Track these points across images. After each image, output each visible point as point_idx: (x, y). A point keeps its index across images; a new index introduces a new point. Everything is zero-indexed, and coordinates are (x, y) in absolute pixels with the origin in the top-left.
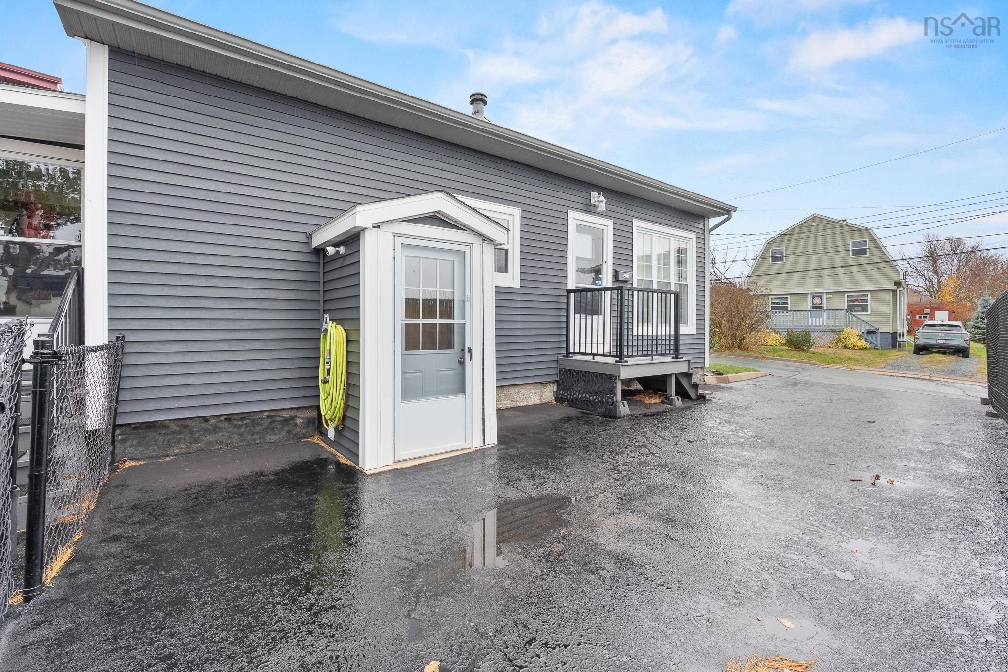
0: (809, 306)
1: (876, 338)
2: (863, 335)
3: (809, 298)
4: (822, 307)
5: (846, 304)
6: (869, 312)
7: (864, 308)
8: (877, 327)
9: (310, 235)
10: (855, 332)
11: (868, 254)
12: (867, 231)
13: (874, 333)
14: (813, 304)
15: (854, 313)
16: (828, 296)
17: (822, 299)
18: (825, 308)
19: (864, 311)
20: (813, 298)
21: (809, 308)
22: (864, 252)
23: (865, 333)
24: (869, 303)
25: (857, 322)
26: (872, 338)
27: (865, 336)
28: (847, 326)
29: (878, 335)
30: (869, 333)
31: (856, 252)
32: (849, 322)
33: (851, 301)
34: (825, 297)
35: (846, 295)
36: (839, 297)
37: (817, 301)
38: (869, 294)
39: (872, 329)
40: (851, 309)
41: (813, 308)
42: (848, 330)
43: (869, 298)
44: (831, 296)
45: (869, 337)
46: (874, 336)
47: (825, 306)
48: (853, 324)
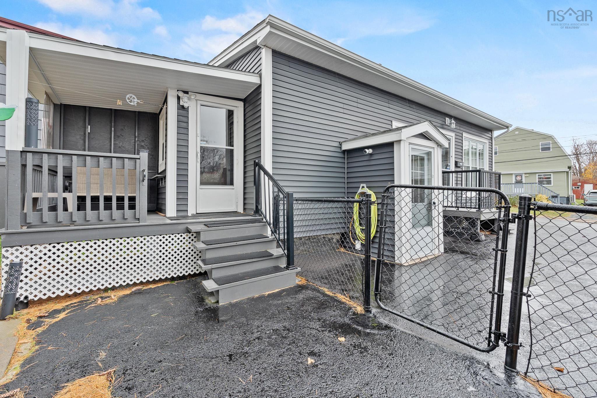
0: (514, 181)
1: (558, 200)
2: (549, 198)
3: (514, 176)
4: (522, 182)
5: (537, 180)
6: (552, 185)
7: (549, 183)
8: (558, 194)
9: (342, 143)
10: (545, 196)
11: (551, 151)
12: (551, 137)
13: (556, 197)
14: (516, 180)
15: (544, 185)
16: (526, 175)
17: (522, 177)
18: (524, 182)
19: (548, 184)
20: (516, 176)
21: (514, 183)
22: (549, 149)
23: (551, 197)
24: (552, 179)
25: (545, 191)
26: (555, 200)
27: (551, 199)
28: (539, 193)
29: (559, 198)
30: (553, 197)
31: (543, 149)
32: (540, 190)
33: (540, 178)
34: (524, 176)
35: (537, 175)
36: (533, 175)
37: (519, 178)
38: (552, 174)
39: (555, 195)
40: (541, 182)
41: (516, 182)
42: (540, 195)
43: (552, 176)
44: (528, 175)
45: (553, 199)
46: (556, 199)
47: (524, 181)
48: (542, 192)
